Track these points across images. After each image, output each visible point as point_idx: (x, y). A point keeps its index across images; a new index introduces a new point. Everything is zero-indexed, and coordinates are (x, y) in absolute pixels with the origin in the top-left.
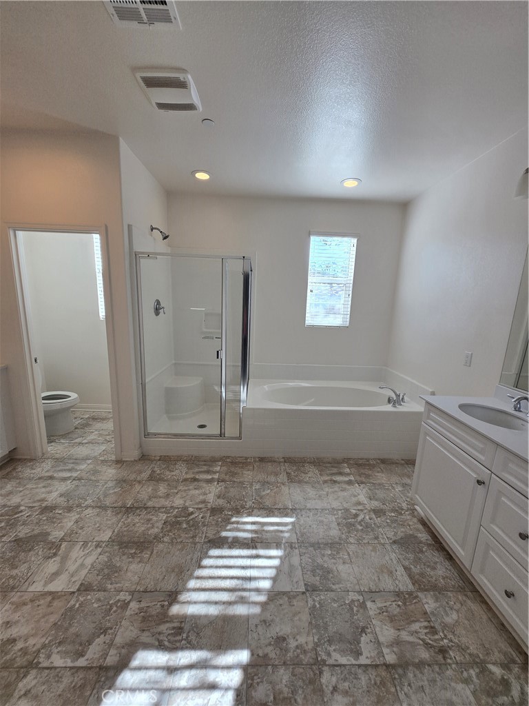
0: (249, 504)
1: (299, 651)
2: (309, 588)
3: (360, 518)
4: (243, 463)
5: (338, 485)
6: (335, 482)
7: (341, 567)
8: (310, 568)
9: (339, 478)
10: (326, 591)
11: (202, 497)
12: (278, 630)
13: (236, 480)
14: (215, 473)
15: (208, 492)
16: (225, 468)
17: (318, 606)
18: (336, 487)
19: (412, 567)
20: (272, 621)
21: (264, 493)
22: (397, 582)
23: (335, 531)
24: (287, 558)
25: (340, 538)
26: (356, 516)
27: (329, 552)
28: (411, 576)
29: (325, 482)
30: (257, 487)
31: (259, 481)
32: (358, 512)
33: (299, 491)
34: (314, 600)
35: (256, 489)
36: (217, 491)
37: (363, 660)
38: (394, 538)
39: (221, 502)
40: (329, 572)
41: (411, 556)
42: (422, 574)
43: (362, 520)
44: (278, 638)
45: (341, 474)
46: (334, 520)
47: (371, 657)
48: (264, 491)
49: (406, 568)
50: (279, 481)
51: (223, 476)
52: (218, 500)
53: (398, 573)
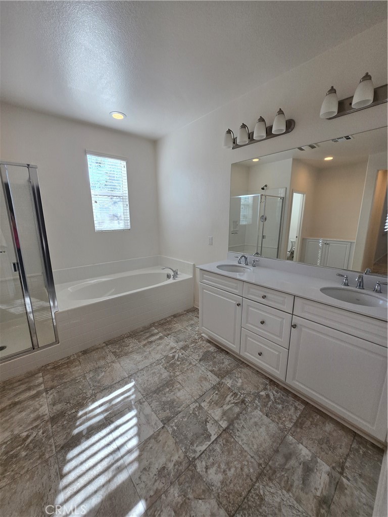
0: (90, 392)
1: (177, 466)
2: (165, 422)
3: (176, 358)
4: (67, 363)
5: (154, 343)
6: (151, 342)
7: (179, 394)
8: (159, 408)
9: (153, 339)
10: (176, 415)
11: (33, 416)
12: (157, 466)
13: (66, 381)
14: (39, 385)
15: (38, 406)
16: (48, 376)
17: (176, 428)
18: (154, 345)
19: (214, 368)
20: (150, 464)
21: (100, 377)
22: (211, 382)
23: (165, 374)
24: (141, 413)
25: (170, 377)
26: (174, 357)
27: (168, 390)
28: (215, 374)
29: (144, 345)
30: (91, 376)
31: (90, 371)
32: (174, 354)
33: (128, 361)
34: (172, 427)
35: (90, 378)
36: (49, 400)
37: (213, 438)
38: (199, 358)
39: (59, 407)
40: (173, 403)
41: (211, 363)
42: (220, 370)
43: (178, 358)
44: (159, 471)
45: (153, 335)
46: (162, 367)
47: (216, 432)
48: (99, 375)
49: (211, 371)
50: (109, 361)
51: (50, 384)
52: (55, 408)
53: (209, 376)
